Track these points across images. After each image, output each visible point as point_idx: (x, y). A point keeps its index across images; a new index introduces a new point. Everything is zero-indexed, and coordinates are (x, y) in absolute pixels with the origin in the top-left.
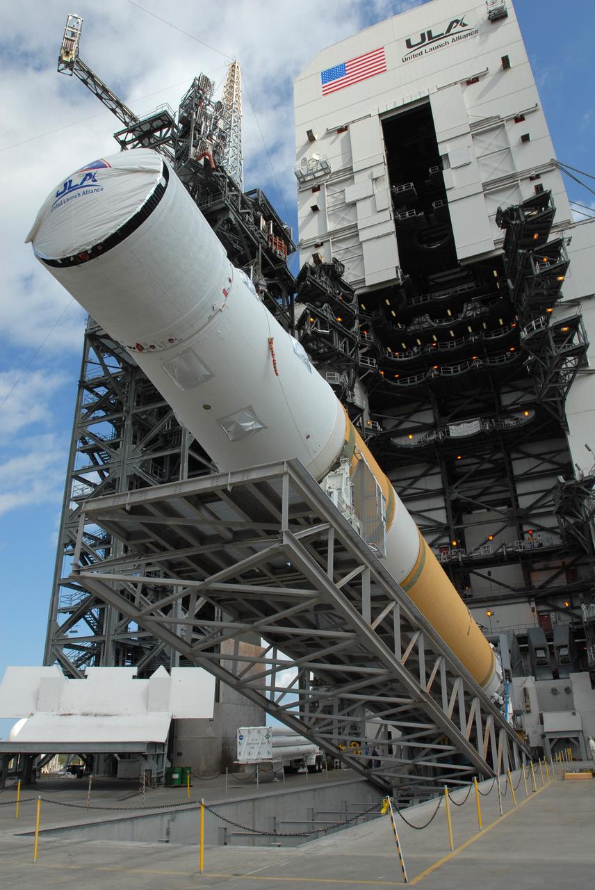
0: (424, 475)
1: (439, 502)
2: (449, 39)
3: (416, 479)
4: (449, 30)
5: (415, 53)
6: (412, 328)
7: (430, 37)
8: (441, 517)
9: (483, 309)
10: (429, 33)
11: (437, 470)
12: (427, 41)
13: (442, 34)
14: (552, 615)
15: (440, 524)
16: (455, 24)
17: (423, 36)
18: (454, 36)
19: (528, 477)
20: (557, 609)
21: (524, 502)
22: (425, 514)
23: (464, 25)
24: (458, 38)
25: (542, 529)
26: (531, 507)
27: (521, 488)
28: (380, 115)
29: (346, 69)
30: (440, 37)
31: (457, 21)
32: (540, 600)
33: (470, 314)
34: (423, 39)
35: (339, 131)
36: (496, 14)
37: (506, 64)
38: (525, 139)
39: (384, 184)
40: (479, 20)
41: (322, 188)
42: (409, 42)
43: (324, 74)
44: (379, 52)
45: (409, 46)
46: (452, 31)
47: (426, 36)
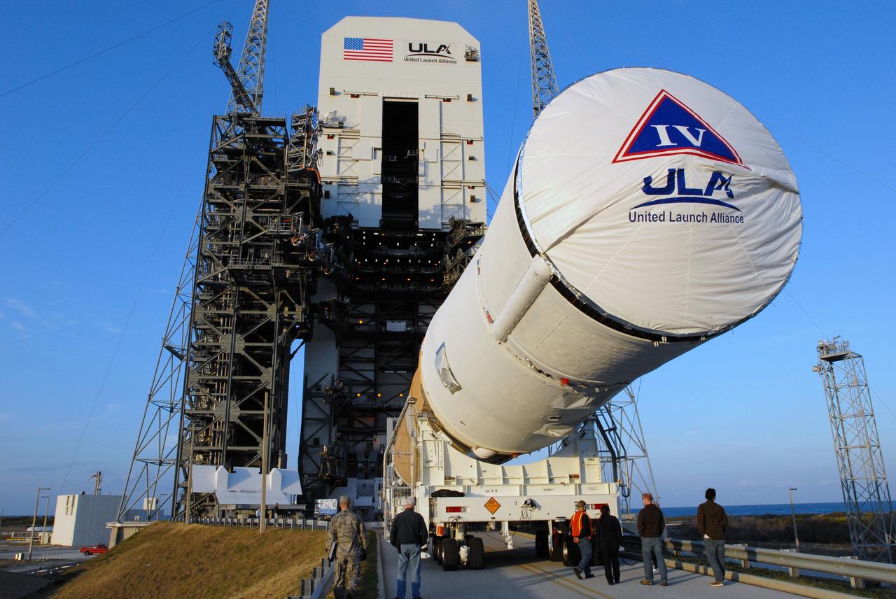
0: (365, 347)
1: (371, 366)
2: (438, 58)
3: (359, 348)
4: (438, 51)
5: (414, 57)
6: (375, 251)
7: (426, 51)
8: (371, 376)
9: (422, 252)
10: (426, 45)
11: (373, 345)
12: (423, 52)
13: (434, 52)
15: (370, 380)
16: (443, 48)
17: (421, 45)
18: (442, 58)
22: (361, 372)
23: (449, 53)
24: (444, 61)
28: (384, 98)
29: (364, 44)
30: (432, 53)
31: (445, 47)
33: (413, 253)
34: (421, 50)
35: (353, 96)
36: (470, 57)
37: (470, 98)
38: (471, 159)
39: (380, 154)
40: (458, 53)
41: (336, 138)
42: (410, 45)
43: (346, 40)
44: (389, 43)
45: (411, 49)
46: (441, 53)
47: (423, 47)
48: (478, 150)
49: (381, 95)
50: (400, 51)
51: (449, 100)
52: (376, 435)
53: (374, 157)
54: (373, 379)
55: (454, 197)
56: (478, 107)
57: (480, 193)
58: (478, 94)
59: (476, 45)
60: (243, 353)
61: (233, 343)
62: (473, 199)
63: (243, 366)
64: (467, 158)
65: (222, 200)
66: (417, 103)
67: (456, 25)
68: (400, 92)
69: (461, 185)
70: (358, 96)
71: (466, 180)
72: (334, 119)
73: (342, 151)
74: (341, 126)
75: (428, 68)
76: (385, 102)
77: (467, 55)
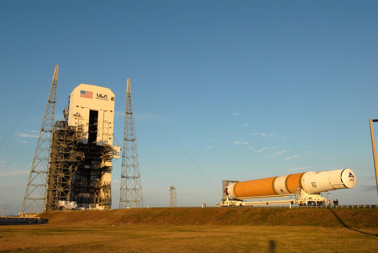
2: (104, 99)
4: (104, 97)
5: (98, 98)
12: (100, 97)
14: (92, 196)
17: (100, 94)
19: (93, 175)
20: (92, 195)
21: (91, 179)
23: (107, 97)
25: (93, 183)
26: (92, 180)
27: (91, 177)
30: (102, 97)
32: (91, 193)
35: (82, 108)
36: (112, 99)
37: (111, 111)
38: (110, 128)
39: (88, 124)
40: (109, 98)
41: (77, 119)
42: (97, 94)
43: (81, 91)
44: (92, 93)
45: (97, 96)
46: (105, 97)
47: (101, 95)
48: (112, 125)
49: (89, 108)
50: (95, 96)
51: (106, 111)
52: (80, 193)
53: (87, 125)
54: (79, 179)
55: (106, 138)
56: (113, 113)
57: (112, 137)
58: (113, 110)
59: (114, 96)
60: (64, 177)
61: (62, 175)
62: (110, 138)
63: (64, 180)
64: (109, 127)
65: (59, 142)
66: (98, 111)
67: (109, 89)
68: (94, 108)
69: (108, 134)
70: (83, 108)
71: (109, 133)
72: (77, 114)
73: (79, 123)
74: (79, 116)
75: (101, 101)
76: (90, 110)
77: (111, 99)
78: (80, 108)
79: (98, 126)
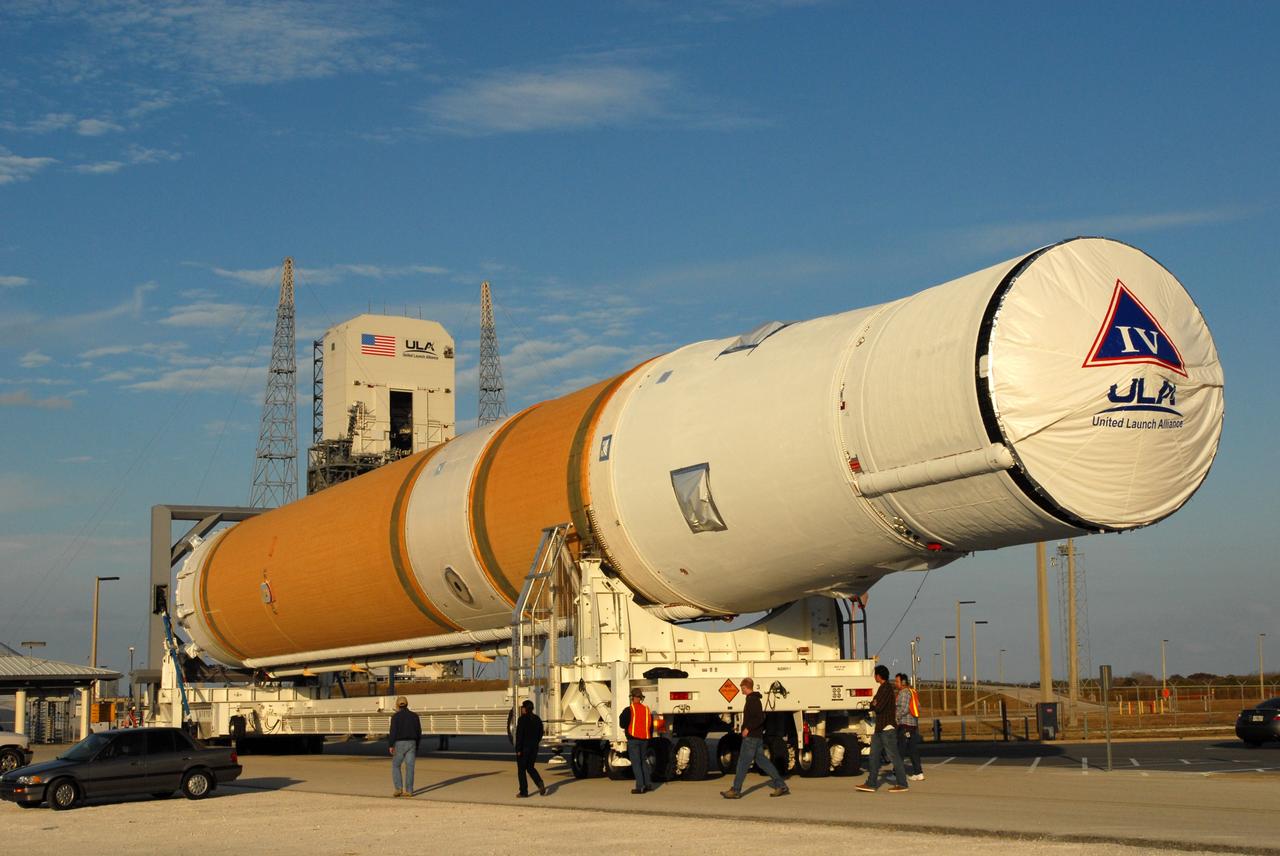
2: (426, 354)
5: (409, 353)
12: (416, 349)
13: (423, 349)
17: (414, 342)
18: (428, 355)
23: (433, 350)
24: (430, 358)
28: (391, 389)
30: (420, 350)
31: (430, 345)
34: (414, 347)
35: (369, 386)
36: (448, 353)
37: (447, 391)
39: (388, 434)
40: (439, 351)
42: (407, 341)
43: (364, 336)
44: (392, 339)
45: (407, 347)
46: (427, 350)
47: (416, 344)
49: (389, 386)
50: (400, 347)
51: (433, 392)
53: (385, 437)
56: (452, 396)
58: (452, 387)
59: (451, 344)
66: (412, 394)
67: (438, 324)
68: (402, 386)
70: (372, 387)
75: (418, 363)
76: (391, 392)
77: (445, 353)
78: (363, 388)
79: (414, 436)
